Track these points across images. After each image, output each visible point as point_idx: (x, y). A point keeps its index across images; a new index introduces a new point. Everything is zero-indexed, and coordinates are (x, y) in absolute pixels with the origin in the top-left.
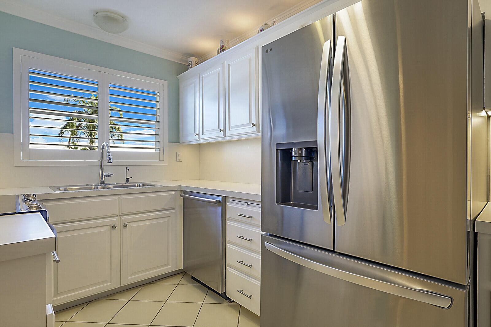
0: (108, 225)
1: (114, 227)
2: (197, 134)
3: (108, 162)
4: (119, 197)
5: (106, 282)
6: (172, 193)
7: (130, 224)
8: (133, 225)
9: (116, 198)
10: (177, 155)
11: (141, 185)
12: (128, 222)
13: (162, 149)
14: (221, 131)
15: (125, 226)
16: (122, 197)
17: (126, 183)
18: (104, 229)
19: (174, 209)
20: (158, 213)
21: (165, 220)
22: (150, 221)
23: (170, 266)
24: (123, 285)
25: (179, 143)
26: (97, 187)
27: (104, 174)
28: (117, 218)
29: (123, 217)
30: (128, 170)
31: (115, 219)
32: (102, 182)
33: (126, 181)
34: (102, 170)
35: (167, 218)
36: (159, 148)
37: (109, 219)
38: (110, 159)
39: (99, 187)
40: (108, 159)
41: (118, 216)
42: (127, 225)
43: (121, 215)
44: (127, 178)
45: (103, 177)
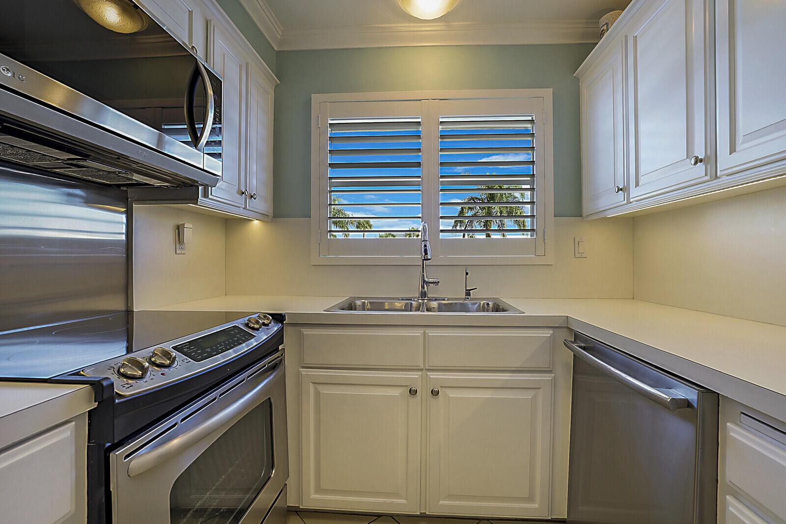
0: (402, 386)
1: (413, 392)
2: (621, 190)
3: (423, 258)
4: (424, 332)
5: (396, 495)
6: (548, 333)
7: (447, 391)
8: (453, 394)
9: (418, 333)
10: (577, 243)
11: (491, 305)
12: (441, 387)
13: (540, 232)
14: (697, 161)
15: (435, 393)
16: (431, 332)
17: (465, 299)
18: (396, 392)
19: (550, 372)
20: (510, 376)
21: (528, 395)
23: (537, 505)
24: (430, 512)
25: (581, 216)
26: (411, 303)
27: (426, 280)
28: (421, 373)
29: (432, 375)
30: (467, 274)
31: (416, 375)
32: (424, 295)
33: (466, 296)
34: (424, 272)
35: (533, 392)
36: (533, 230)
37: (405, 375)
38: (426, 253)
39: (414, 303)
40: (424, 254)
41: (421, 370)
42: (438, 393)
43: (428, 368)
44: (467, 290)
45: (425, 286)
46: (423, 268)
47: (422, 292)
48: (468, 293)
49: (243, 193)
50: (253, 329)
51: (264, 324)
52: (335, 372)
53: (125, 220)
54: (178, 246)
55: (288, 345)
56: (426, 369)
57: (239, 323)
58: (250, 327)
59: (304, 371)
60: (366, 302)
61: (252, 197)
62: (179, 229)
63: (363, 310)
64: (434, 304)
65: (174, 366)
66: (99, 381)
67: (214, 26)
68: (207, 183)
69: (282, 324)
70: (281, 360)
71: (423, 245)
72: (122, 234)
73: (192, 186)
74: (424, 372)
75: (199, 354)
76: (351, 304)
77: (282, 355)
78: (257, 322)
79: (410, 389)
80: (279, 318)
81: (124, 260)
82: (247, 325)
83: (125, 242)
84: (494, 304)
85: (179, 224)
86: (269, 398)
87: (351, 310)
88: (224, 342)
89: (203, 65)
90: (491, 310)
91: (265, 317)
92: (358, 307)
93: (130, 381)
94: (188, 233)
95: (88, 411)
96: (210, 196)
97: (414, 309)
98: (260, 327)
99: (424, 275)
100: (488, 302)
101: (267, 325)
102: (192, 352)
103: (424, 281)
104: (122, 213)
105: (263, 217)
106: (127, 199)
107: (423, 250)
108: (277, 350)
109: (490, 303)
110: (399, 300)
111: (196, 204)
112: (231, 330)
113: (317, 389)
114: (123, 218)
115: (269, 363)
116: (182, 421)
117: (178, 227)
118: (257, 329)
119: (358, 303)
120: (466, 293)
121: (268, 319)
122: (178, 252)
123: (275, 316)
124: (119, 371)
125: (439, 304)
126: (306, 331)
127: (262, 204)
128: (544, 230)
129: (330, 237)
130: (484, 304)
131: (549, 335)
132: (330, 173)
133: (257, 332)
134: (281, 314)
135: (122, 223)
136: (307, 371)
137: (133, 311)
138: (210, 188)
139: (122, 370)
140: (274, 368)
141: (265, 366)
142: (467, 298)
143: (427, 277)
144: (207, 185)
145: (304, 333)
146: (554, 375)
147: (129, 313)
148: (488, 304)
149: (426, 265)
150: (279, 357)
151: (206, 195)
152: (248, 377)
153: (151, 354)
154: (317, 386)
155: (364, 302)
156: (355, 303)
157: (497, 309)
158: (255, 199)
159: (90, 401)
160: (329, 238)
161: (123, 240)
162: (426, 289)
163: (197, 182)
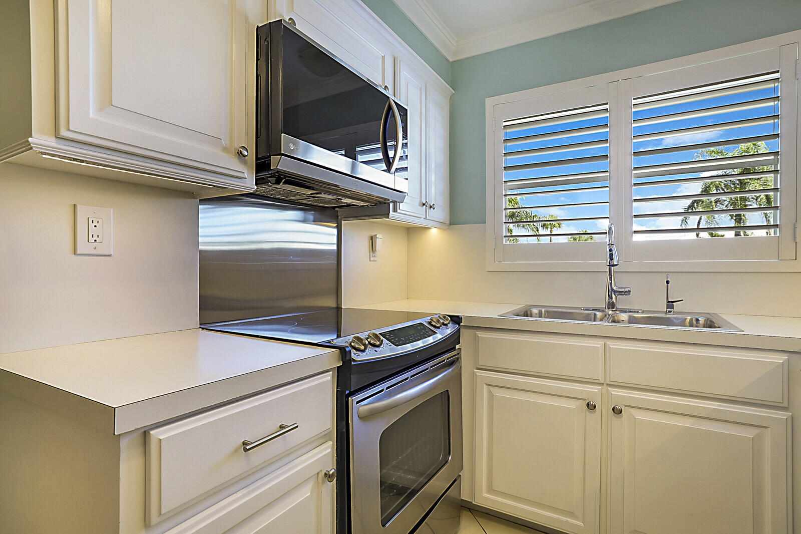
0: (579, 399)
1: (591, 407)
3: (608, 264)
4: (605, 344)
6: (781, 359)
7: (632, 411)
8: (640, 415)
9: (598, 344)
11: (702, 320)
12: (626, 406)
13: (785, 228)
15: (617, 411)
16: (613, 345)
17: (666, 313)
18: (572, 405)
19: (785, 409)
22: (692, 420)
26: (595, 314)
27: (615, 288)
28: (601, 388)
29: (614, 391)
30: (668, 282)
31: (596, 389)
32: (611, 305)
33: (667, 308)
34: (611, 280)
35: (756, 431)
36: (777, 226)
37: (583, 387)
38: (611, 259)
39: (599, 314)
40: (609, 259)
41: (602, 384)
42: (621, 412)
43: (609, 383)
44: (669, 302)
45: (613, 295)
46: (611, 274)
47: (609, 302)
48: (670, 304)
49: (424, 205)
50: (435, 327)
51: (444, 324)
52: (508, 377)
53: (336, 233)
54: (371, 253)
55: (464, 346)
56: (607, 384)
57: (424, 321)
58: (432, 325)
59: (478, 372)
60: (543, 310)
61: (431, 207)
62: (372, 239)
63: (540, 317)
64: (624, 317)
65: (382, 347)
66: (344, 348)
67: (400, 61)
68: (396, 200)
69: (459, 325)
70: (458, 358)
71: (608, 250)
72: (334, 244)
73: (385, 203)
74: (605, 387)
75: (397, 341)
76: (527, 311)
77: (459, 354)
78: (438, 321)
79: (588, 403)
80: (456, 320)
81: (335, 267)
82: (430, 323)
83: (336, 251)
84: (707, 320)
85: (372, 235)
86: (447, 391)
87: (527, 316)
88: (414, 334)
89: (394, 101)
90: (702, 325)
91: (444, 317)
92: (534, 315)
93: (358, 352)
94: (379, 243)
95: (337, 367)
96: (398, 211)
97: (597, 320)
98: (441, 326)
99: (611, 283)
100: (697, 317)
101: (446, 325)
102: (393, 339)
103: (612, 289)
104: (334, 228)
105: (441, 225)
106: (338, 217)
107: (608, 255)
108: (454, 349)
109: (700, 319)
110: (582, 310)
111: (388, 218)
112: (418, 326)
113: (490, 391)
114: (335, 231)
115: (448, 359)
116: (387, 388)
117: (372, 238)
118: (438, 328)
119: (535, 311)
120: (667, 305)
121: (447, 319)
122: (371, 260)
123: (453, 318)
124: (351, 344)
125: (630, 316)
126: (481, 334)
127: (440, 213)
128: (795, 224)
129: (506, 242)
130: (691, 320)
131: (782, 362)
132: (505, 176)
133: (438, 330)
134: (458, 317)
135: (334, 235)
136: (481, 373)
137: (341, 308)
138: (398, 204)
139: (353, 344)
140: (451, 364)
141: (444, 361)
142: (669, 312)
143: (615, 285)
144: (396, 202)
145: (479, 336)
146: (791, 414)
147: (338, 309)
148: (697, 320)
149: (614, 272)
150: (456, 355)
151: (395, 210)
152: (431, 367)
153: (367, 336)
154: (492, 389)
155: (541, 311)
156: (531, 311)
157: (710, 324)
158: (434, 209)
159: (339, 361)
160: (504, 243)
161: (335, 250)
162: (614, 299)
163: (389, 200)
